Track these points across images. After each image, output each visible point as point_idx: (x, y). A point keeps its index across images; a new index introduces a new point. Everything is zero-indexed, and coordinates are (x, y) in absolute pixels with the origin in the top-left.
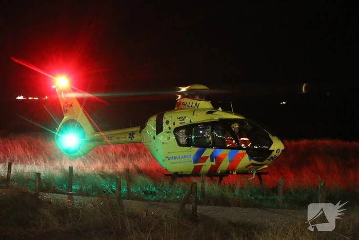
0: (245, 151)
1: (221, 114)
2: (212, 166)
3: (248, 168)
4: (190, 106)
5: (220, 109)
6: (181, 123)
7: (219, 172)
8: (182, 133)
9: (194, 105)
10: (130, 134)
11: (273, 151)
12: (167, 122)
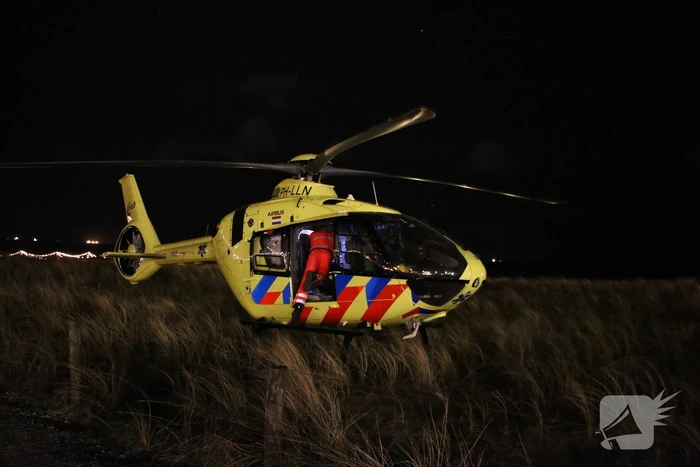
0: (403, 282)
1: (351, 205)
2: (331, 309)
3: (409, 318)
4: (295, 192)
5: (351, 197)
6: (274, 223)
7: (345, 323)
8: (276, 242)
9: (300, 192)
10: (200, 247)
11: (468, 282)
12: (251, 223)
